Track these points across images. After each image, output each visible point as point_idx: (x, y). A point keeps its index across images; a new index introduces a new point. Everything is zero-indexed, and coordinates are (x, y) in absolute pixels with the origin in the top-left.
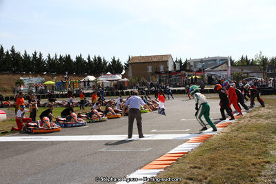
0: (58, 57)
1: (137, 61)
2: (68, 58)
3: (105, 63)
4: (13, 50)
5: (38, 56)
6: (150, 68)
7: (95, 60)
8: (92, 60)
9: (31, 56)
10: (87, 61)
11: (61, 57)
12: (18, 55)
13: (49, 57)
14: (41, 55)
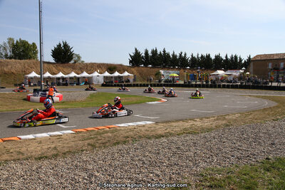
0: (200, 56)
1: (259, 59)
2: (208, 56)
3: (241, 60)
4: (164, 51)
5: (183, 55)
6: (270, 64)
7: (232, 58)
8: (229, 57)
9: (178, 55)
10: (224, 58)
11: (202, 56)
12: (168, 54)
13: (192, 56)
14: (185, 54)
